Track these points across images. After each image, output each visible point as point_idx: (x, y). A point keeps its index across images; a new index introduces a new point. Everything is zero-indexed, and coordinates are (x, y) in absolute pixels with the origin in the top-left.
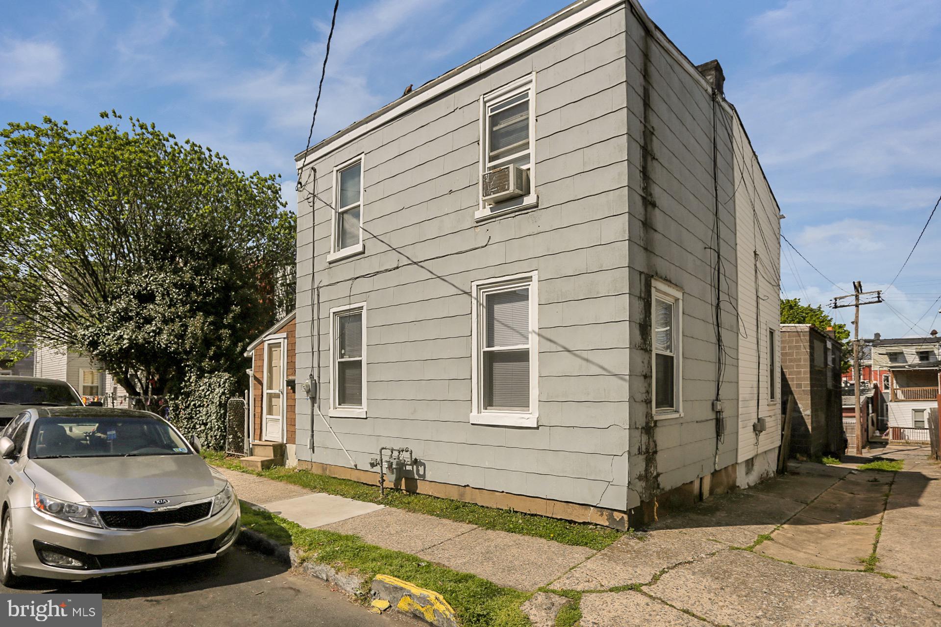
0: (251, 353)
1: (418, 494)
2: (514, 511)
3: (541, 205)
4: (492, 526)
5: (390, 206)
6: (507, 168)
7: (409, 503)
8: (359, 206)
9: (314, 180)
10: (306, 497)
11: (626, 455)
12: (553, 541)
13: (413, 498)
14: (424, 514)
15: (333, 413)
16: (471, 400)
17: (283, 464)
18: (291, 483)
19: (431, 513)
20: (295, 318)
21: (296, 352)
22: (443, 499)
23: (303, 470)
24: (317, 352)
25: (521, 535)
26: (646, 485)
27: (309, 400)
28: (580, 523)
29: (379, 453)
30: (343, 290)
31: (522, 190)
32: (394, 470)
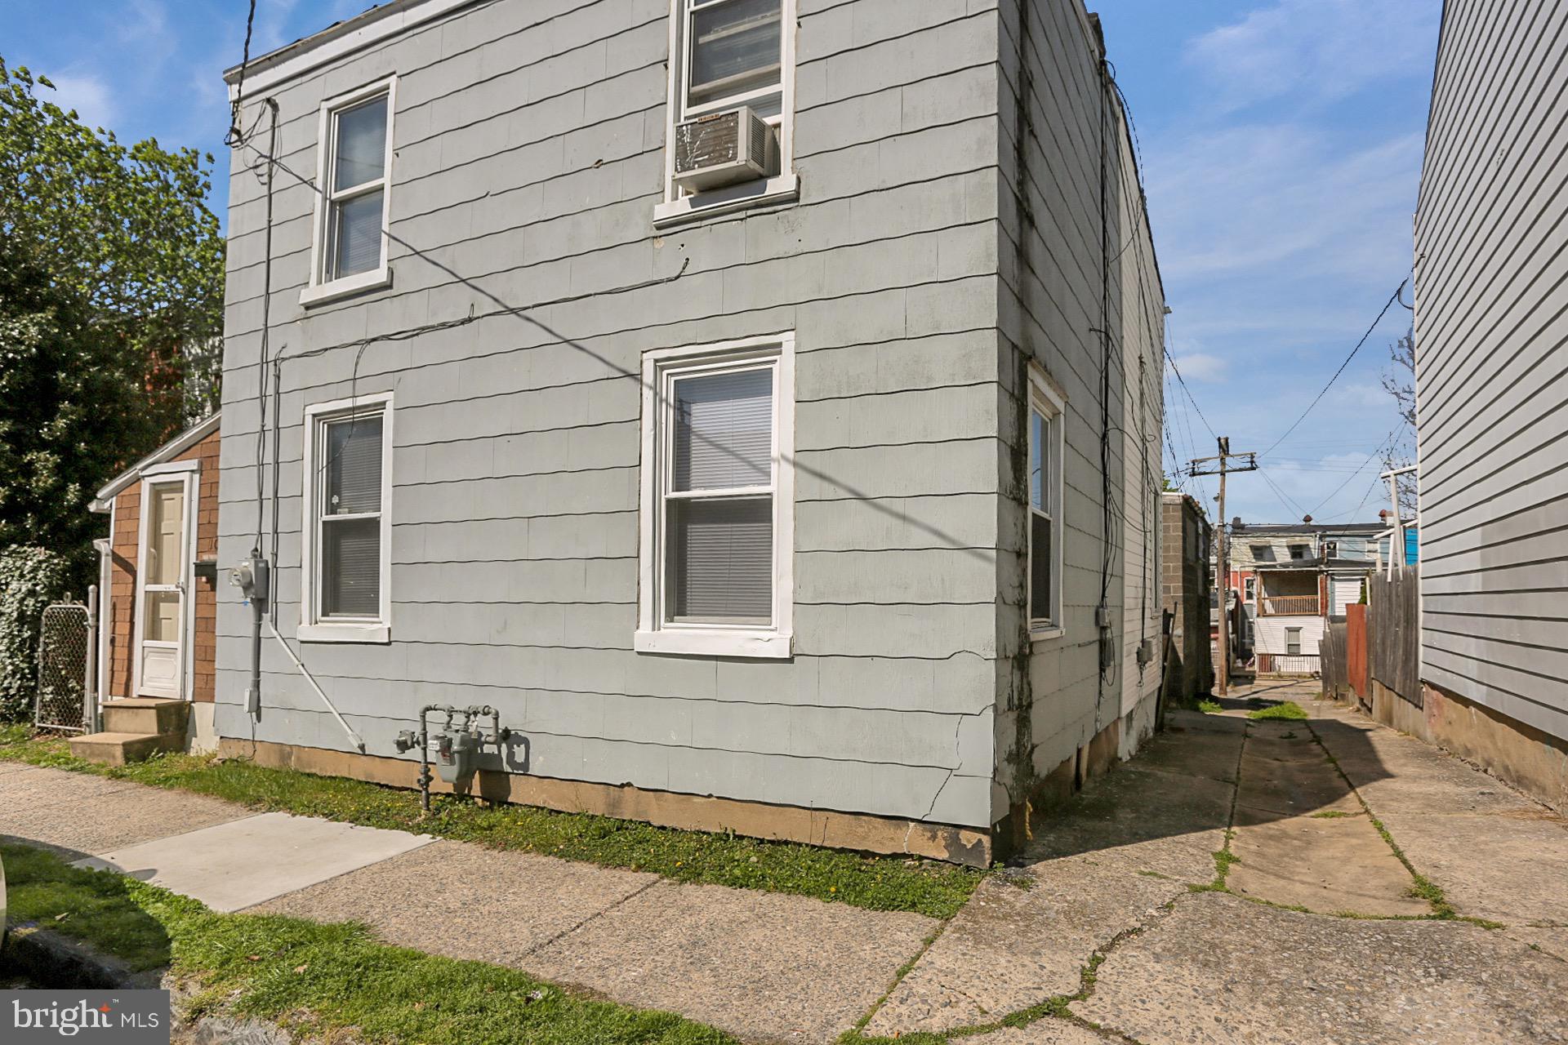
0: (107, 505)
1: (512, 804)
2: (735, 836)
3: (808, 195)
4: (692, 874)
5: (456, 188)
6: (732, 114)
7: (490, 828)
8: (381, 188)
9: (273, 128)
10: (233, 825)
11: (990, 713)
12: (838, 904)
13: (499, 814)
14: (527, 852)
15: (307, 631)
16: (638, 603)
17: (182, 745)
18: (196, 791)
19: (546, 848)
20: (218, 429)
21: (220, 500)
22: (570, 814)
23: (232, 761)
24: (271, 500)
25: (761, 891)
26: (1017, 771)
27: (250, 606)
28: (883, 857)
29: (419, 719)
30: (338, 366)
31: (762, 166)
32: (456, 755)
